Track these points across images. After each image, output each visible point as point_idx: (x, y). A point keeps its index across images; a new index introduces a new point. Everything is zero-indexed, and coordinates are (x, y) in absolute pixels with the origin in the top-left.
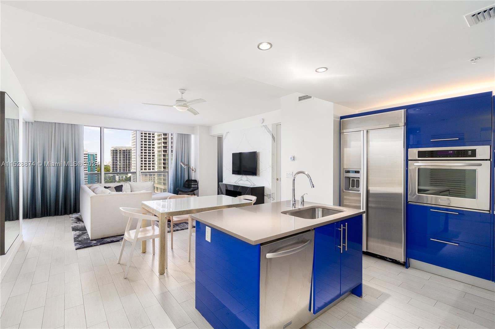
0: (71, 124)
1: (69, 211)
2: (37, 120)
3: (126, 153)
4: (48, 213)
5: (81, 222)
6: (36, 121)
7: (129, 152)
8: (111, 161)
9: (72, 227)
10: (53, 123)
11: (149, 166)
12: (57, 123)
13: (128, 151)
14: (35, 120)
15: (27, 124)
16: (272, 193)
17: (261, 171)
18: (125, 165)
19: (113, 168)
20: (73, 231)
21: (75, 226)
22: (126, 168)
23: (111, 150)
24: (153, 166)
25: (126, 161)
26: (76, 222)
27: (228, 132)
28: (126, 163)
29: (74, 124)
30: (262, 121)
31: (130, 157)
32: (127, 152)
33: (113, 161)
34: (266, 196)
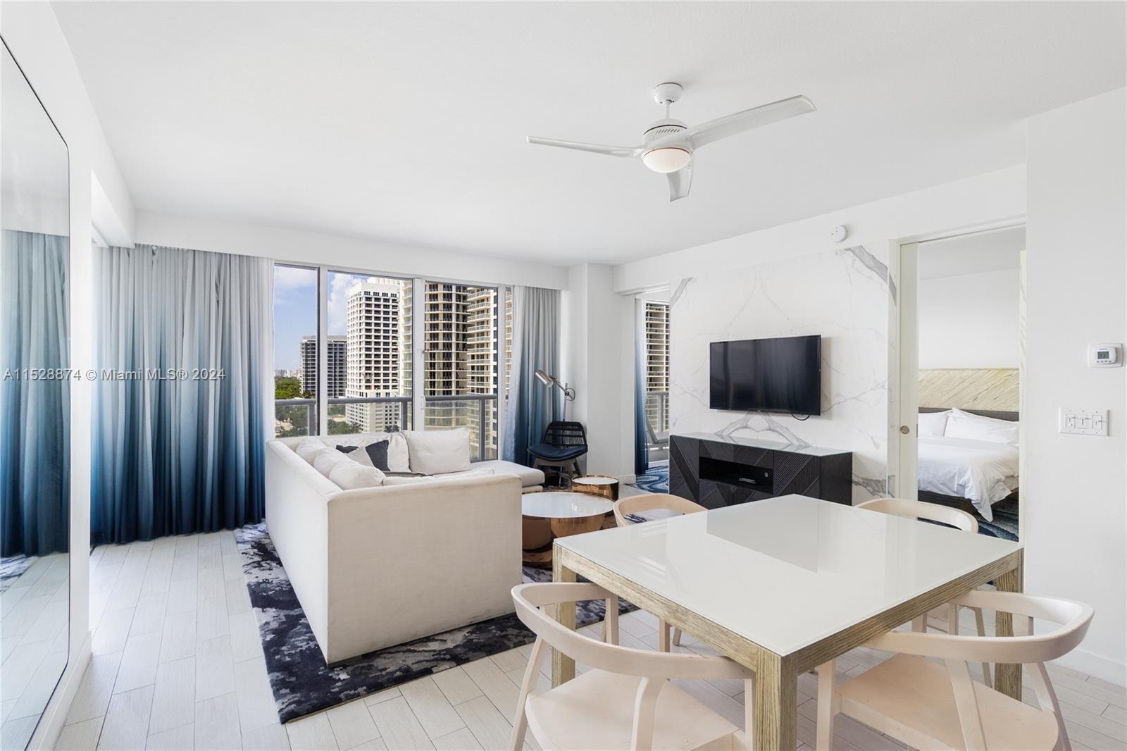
0: (240, 256)
1: (231, 520)
2: (142, 243)
3: (333, 351)
4: (174, 524)
5: (274, 564)
6: (139, 245)
7: (340, 349)
8: (303, 370)
9: (249, 585)
10: (188, 250)
11: (385, 381)
12: (199, 251)
13: (340, 345)
14: (138, 242)
15: (115, 252)
16: (889, 477)
17: (834, 400)
18: (333, 378)
19: (307, 383)
20: (255, 608)
21: (259, 583)
22: (335, 383)
23: (303, 344)
24: (393, 380)
25: (335, 368)
26: (259, 565)
27: (689, 280)
28: (335, 372)
29: (247, 256)
30: (842, 233)
31: (343, 358)
32: (336, 349)
33: (307, 368)
34: (857, 484)
